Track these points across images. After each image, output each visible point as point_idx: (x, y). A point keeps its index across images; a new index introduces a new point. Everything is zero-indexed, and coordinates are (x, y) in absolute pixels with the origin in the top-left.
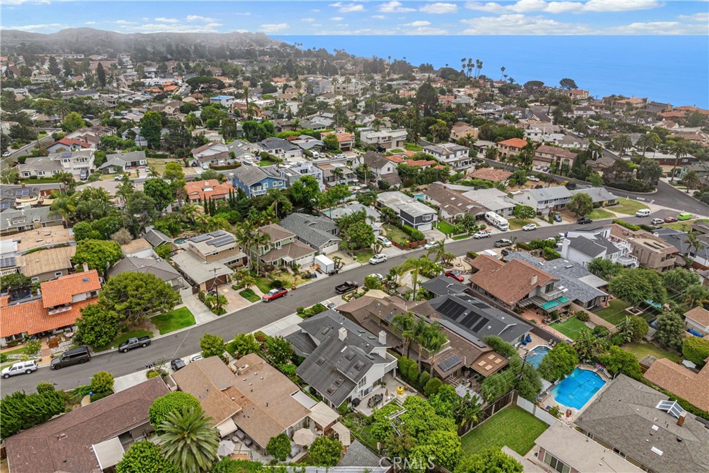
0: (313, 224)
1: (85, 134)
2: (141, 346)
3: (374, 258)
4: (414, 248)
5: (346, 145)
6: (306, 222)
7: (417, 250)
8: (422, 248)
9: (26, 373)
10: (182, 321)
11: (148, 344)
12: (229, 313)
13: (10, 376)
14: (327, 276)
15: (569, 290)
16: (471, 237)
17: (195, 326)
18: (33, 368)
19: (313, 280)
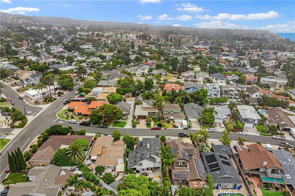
0: (194, 108)
1: (154, 62)
2: (103, 127)
3: (208, 129)
4: (234, 132)
5: (250, 82)
6: (192, 107)
7: (235, 133)
8: (238, 133)
9: (73, 123)
10: (121, 125)
11: (106, 128)
12: (137, 128)
13: (70, 123)
14: (183, 129)
15: (291, 179)
16: (271, 137)
17: (123, 128)
18: (75, 122)
19: (176, 128)
